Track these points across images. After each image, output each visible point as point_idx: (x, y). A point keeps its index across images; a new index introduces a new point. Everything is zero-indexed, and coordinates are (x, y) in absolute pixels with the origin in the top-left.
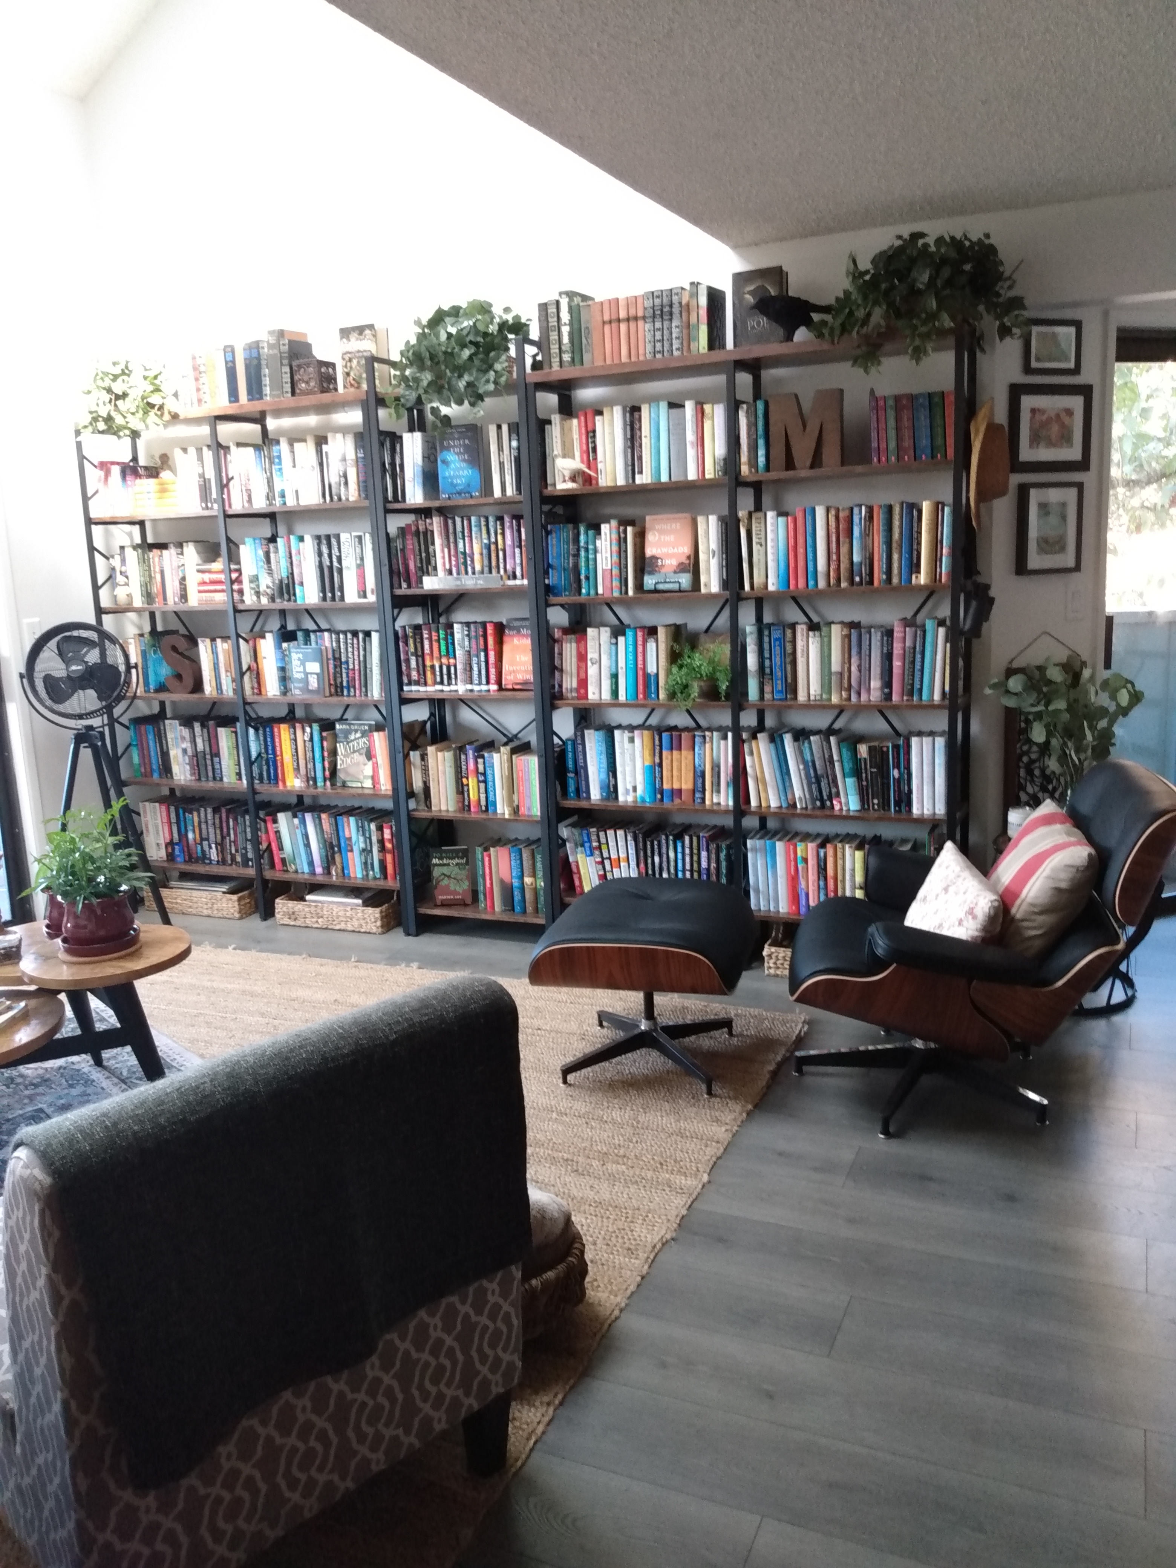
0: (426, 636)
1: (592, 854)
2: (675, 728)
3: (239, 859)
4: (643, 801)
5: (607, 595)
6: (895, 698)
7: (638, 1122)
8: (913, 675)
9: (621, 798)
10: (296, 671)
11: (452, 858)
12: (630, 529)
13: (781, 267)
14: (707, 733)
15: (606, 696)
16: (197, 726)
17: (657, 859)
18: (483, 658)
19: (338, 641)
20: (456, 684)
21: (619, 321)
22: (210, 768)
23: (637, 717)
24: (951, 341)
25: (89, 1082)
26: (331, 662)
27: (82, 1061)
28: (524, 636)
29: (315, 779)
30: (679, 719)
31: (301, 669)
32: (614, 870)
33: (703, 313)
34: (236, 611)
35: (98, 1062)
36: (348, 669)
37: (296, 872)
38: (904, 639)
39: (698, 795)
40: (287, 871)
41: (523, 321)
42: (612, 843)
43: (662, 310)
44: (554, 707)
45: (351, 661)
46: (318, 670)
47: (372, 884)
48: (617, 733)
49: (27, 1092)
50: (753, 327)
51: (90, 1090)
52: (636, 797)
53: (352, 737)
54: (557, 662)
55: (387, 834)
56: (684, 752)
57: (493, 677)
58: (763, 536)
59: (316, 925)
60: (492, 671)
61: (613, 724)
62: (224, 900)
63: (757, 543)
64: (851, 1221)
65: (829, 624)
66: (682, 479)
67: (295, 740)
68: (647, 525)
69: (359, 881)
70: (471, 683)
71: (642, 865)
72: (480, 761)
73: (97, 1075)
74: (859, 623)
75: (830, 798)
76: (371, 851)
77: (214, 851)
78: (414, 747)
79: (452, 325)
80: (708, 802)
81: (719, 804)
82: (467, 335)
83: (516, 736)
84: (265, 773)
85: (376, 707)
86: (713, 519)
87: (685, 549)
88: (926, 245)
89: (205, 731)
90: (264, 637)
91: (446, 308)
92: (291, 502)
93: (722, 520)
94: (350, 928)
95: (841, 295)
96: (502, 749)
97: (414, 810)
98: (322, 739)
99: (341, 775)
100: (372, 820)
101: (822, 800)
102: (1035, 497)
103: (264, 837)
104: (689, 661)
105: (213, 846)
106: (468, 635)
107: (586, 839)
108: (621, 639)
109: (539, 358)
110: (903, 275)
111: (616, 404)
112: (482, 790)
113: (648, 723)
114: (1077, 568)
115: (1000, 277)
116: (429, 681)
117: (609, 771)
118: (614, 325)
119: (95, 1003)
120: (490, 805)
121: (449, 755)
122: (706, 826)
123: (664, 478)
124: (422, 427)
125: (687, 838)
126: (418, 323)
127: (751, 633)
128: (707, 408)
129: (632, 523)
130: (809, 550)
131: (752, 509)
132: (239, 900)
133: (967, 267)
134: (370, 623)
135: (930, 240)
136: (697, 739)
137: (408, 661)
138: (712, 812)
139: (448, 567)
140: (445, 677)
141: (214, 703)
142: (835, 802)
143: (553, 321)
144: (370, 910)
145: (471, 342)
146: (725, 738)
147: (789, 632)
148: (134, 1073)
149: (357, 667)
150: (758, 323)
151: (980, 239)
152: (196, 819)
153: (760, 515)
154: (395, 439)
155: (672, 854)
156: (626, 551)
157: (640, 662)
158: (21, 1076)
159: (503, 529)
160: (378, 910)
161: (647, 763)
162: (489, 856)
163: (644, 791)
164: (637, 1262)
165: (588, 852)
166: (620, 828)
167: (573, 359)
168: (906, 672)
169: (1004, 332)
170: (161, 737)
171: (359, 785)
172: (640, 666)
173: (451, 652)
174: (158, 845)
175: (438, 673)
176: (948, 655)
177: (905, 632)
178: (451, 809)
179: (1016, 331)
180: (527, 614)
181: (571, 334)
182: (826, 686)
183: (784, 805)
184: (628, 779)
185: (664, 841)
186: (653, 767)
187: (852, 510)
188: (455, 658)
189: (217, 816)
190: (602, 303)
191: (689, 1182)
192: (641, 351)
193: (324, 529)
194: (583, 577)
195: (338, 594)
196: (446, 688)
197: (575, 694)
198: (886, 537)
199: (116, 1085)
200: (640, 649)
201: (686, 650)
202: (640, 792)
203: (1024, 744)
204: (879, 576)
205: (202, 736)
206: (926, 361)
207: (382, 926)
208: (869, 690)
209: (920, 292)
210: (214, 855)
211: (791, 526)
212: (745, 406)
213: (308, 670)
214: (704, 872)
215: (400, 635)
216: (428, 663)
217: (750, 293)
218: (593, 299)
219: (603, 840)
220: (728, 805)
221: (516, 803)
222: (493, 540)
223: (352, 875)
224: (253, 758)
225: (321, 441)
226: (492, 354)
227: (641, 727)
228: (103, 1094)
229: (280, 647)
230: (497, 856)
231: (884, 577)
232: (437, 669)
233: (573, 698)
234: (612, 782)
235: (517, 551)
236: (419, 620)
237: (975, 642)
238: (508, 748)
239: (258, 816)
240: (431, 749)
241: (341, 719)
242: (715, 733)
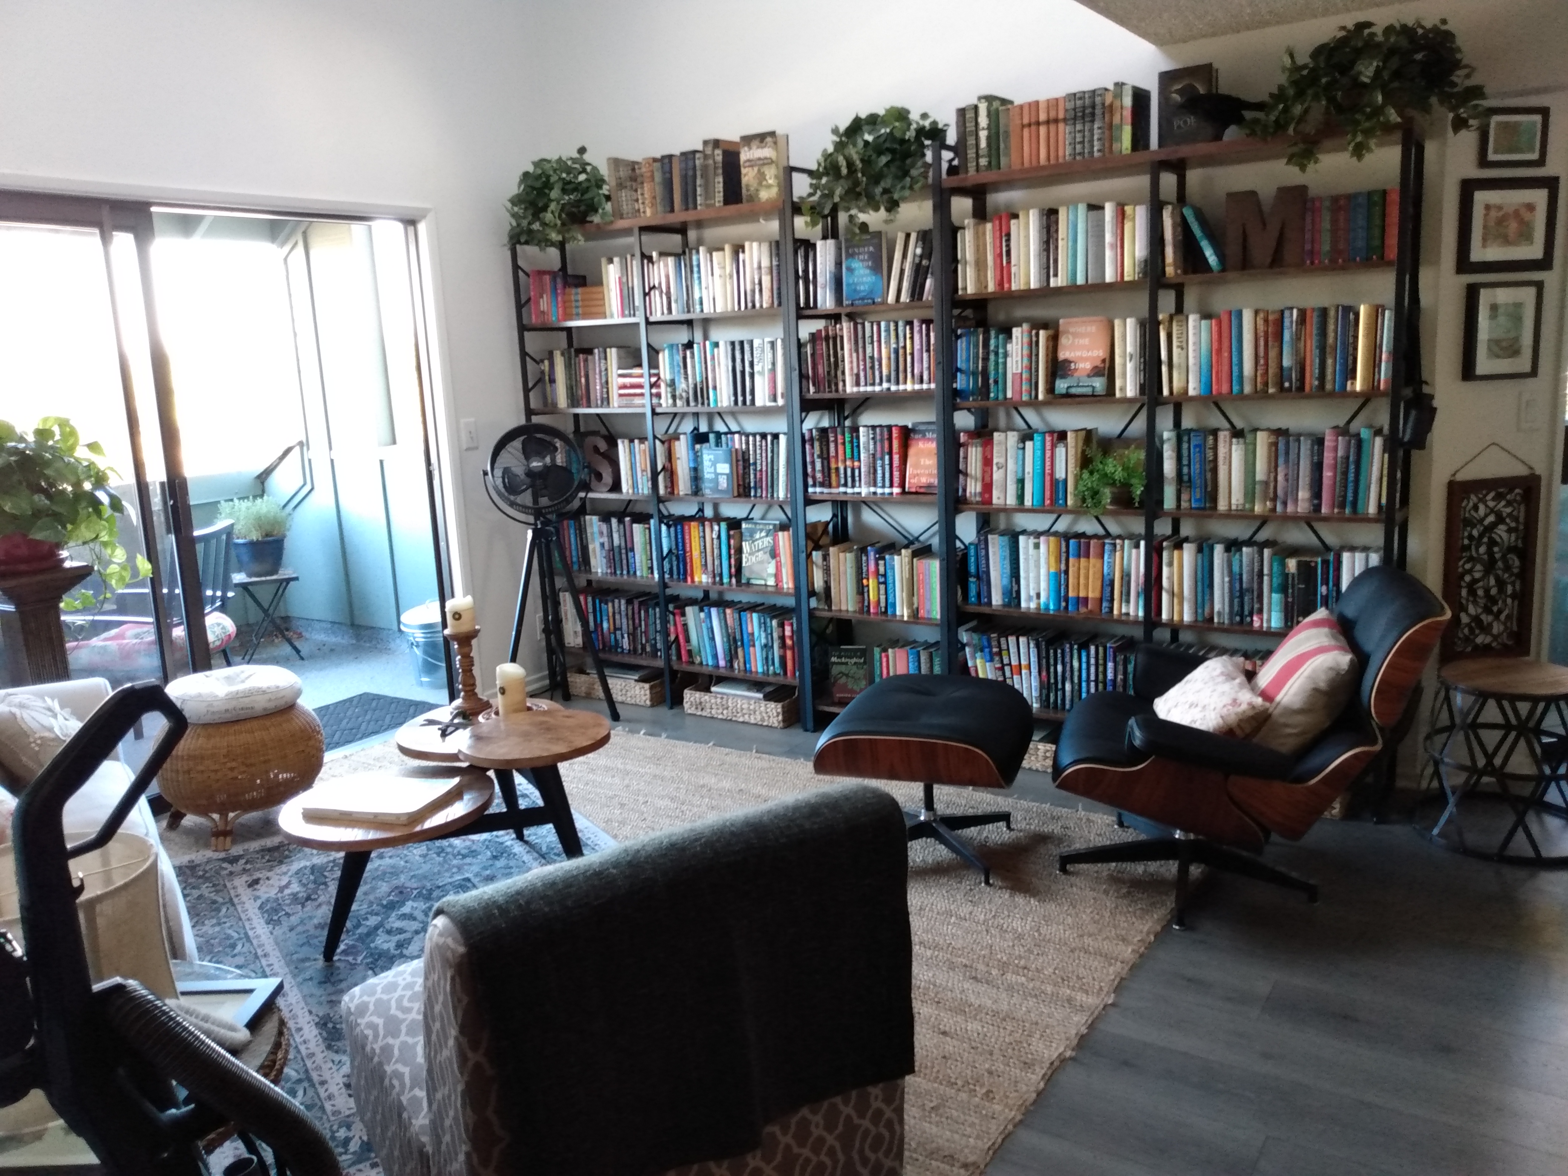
0: (832, 439)
1: (991, 660)
2: (1083, 535)
3: (648, 649)
4: (1047, 609)
5: (1017, 398)
6: (1324, 510)
7: (1040, 934)
8: (1346, 487)
9: (1023, 605)
10: (708, 472)
11: (851, 658)
12: (1042, 333)
13: (1211, 64)
14: (1118, 541)
15: (1011, 501)
16: (614, 521)
17: (1060, 668)
18: (887, 462)
19: (747, 443)
20: (860, 486)
21: (1038, 124)
22: (625, 562)
23: (1041, 522)
24: (1398, 136)
25: (511, 855)
26: (741, 463)
27: (506, 837)
28: (929, 440)
29: (721, 575)
30: (1088, 526)
31: (712, 470)
32: (1015, 677)
33: (1127, 114)
34: (654, 413)
35: (520, 837)
36: (755, 470)
37: (701, 663)
38: (1336, 449)
39: (1105, 604)
40: (693, 663)
41: (940, 126)
42: (1013, 649)
43: (1084, 112)
44: (958, 511)
45: (759, 462)
46: (727, 471)
47: (771, 679)
48: (1022, 539)
49: (455, 862)
50: (1179, 127)
51: (512, 863)
52: (1039, 604)
53: (757, 536)
54: (961, 466)
55: (788, 631)
56: (1092, 560)
57: (896, 480)
58: (1184, 339)
59: (720, 717)
60: (896, 474)
61: (1018, 529)
62: (637, 688)
63: (1178, 347)
64: (1267, 1056)
65: (1255, 430)
66: (1099, 281)
67: (704, 537)
68: (1061, 329)
69: (760, 676)
70: (875, 485)
71: (1044, 674)
72: (881, 562)
73: (518, 848)
74: (1287, 430)
75: (1251, 614)
76: (772, 647)
77: (626, 640)
78: (817, 547)
79: (870, 133)
80: (1116, 612)
81: (1128, 614)
82: (885, 141)
83: (917, 539)
84: (675, 568)
85: (781, 507)
86: (1131, 322)
87: (1100, 353)
88: (1373, 35)
89: (622, 526)
90: (678, 439)
91: (863, 116)
92: (708, 309)
93: (1142, 324)
94: (753, 721)
95: (1276, 91)
96: (903, 551)
97: (814, 609)
98: (729, 537)
99: (746, 573)
100: (772, 618)
101: (1241, 614)
102: (1485, 297)
103: (672, 629)
104: (1101, 466)
105: (626, 636)
106: (873, 438)
107: (986, 644)
108: (1029, 444)
109: (956, 162)
110: (1346, 68)
111: (1033, 208)
112: (882, 591)
113: (1053, 529)
114: (1534, 372)
115: (1457, 65)
116: (834, 483)
117: (1012, 576)
118: (1033, 128)
119: (520, 781)
120: (890, 605)
121: (850, 557)
122: (1113, 636)
123: (1080, 281)
124: (835, 235)
125: (1093, 649)
126: (835, 131)
127: (1169, 439)
128: (1128, 209)
129: (1045, 326)
130: (1235, 354)
131: (1173, 311)
132: (651, 688)
133: (1419, 57)
134: (779, 425)
135: (1378, 30)
136: (1107, 547)
137: (813, 463)
138: (1119, 621)
139: (855, 371)
140: (849, 480)
141: (630, 501)
142: (1255, 618)
143: (970, 126)
144: (772, 705)
145: (888, 149)
146: (1137, 546)
147: (1211, 438)
148: (553, 849)
149: (764, 469)
150: (1185, 122)
151: (1435, 26)
152: (611, 610)
153: (1180, 317)
154: (808, 246)
155: (1076, 664)
156: (1037, 355)
157: (1048, 467)
158: (450, 846)
159: (912, 333)
160: (780, 705)
161: (1052, 570)
162: (887, 657)
163: (1048, 598)
164: (1034, 1077)
165: (988, 658)
166: (1023, 635)
167: (990, 163)
168: (1338, 484)
169: (1459, 124)
170: (581, 531)
171: (763, 582)
172: (1048, 471)
173: (855, 456)
174: (575, 632)
175: (842, 476)
176: (1386, 466)
177: (1337, 441)
178: (851, 609)
179: (1471, 122)
180: (933, 418)
181: (989, 138)
182: (1250, 494)
183: (1200, 618)
184: (1032, 585)
185: (1068, 650)
186: (1058, 574)
187: (1282, 312)
188: (859, 460)
189: (630, 608)
190: (1021, 107)
191: (1090, 1000)
192: (1061, 153)
193: (738, 334)
194: (991, 381)
195: (748, 398)
196: (850, 490)
197: (978, 499)
198: (1319, 341)
199: (535, 859)
200: (1048, 454)
201: (1099, 456)
202: (1043, 599)
203: (1467, 562)
204: (1311, 382)
205: (619, 531)
206: (1368, 158)
207: (784, 721)
208: (1296, 500)
209: (1364, 85)
210: (626, 643)
211: (1215, 329)
212: (1170, 207)
213: (719, 471)
214: (1109, 683)
215: (807, 437)
216: (833, 466)
217: (1177, 92)
218: (1011, 102)
219: (1004, 646)
220: (1137, 616)
221: (915, 606)
222: (901, 344)
223: (753, 669)
224: (665, 554)
225: (738, 249)
226: (908, 161)
227: (1047, 533)
228: (524, 868)
229: (694, 449)
230: (895, 657)
231: (1316, 383)
232: (842, 471)
233: (977, 503)
234: (1015, 588)
235: (925, 355)
236: (825, 423)
237: (1415, 454)
238: (910, 551)
239: (667, 610)
240: (832, 550)
241: (747, 519)
242: (1126, 542)
